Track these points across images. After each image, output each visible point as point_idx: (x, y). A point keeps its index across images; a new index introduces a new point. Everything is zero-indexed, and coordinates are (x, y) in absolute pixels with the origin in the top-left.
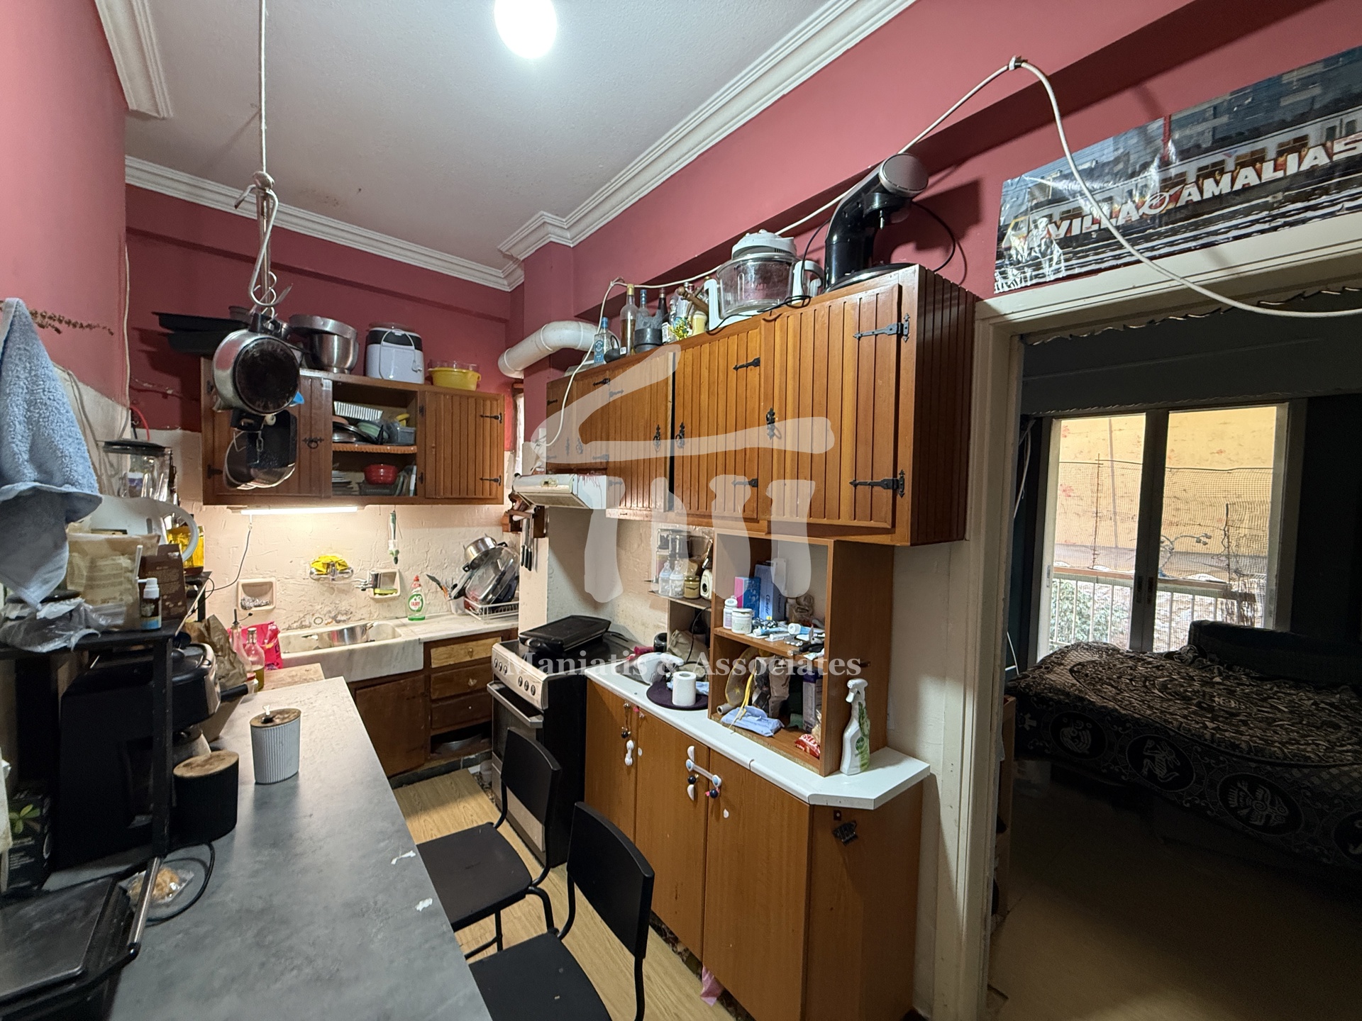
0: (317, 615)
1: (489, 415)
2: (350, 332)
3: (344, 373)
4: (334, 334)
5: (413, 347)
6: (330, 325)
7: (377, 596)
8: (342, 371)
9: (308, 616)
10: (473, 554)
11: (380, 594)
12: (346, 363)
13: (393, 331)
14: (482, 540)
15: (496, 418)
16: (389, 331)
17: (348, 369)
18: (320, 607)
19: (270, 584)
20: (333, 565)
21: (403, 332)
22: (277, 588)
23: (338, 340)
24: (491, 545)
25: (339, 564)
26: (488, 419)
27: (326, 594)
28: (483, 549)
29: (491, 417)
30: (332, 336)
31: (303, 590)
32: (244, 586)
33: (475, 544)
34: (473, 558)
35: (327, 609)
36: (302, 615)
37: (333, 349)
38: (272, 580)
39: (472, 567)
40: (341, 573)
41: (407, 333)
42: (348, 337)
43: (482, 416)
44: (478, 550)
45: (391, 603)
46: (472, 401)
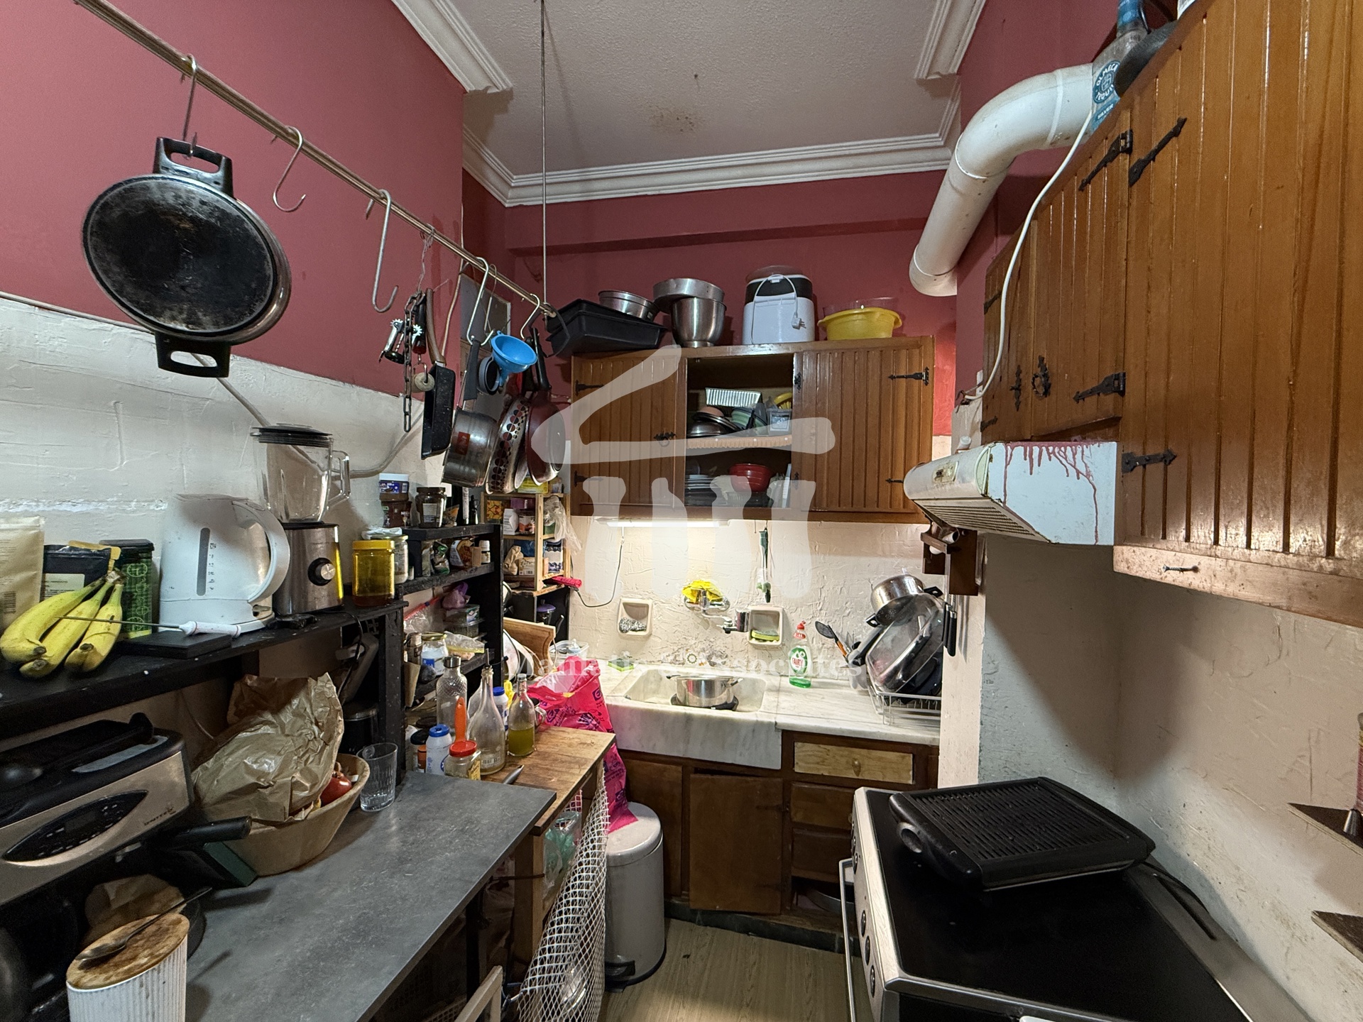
0: (691, 652)
1: (903, 373)
2: (712, 291)
3: (706, 345)
4: (693, 297)
5: (793, 294)
6: (687, 286)
7: (753, 641)
8: (703, 342)
9: (681, 651)
10: (883, 600)
11: (757, 639)
12: (708, 333)
13: (769, 278)
14: (899, 581)
15: (918, 376)
16: (764, 280)
17: (711, 341)
18: (693, 642)
19: (647, 606)
20: (705, 594)
21: (782, 277)
22: (653, 613)
23: (699, 303)
24: (913, 590)
25: (711, 593)
26: (903, 380)
27: (701, 627)
28: (899, 595)
29: (907, 377)
30: (690, 300)
31: (678, 619)
32: (626, 605)
33: (887, 584)
34: (882, 605)
35: (700, 646)
36: (676, 649)
37: (693, 315)
38: (649, 602)
39: (882, 619)
40: (711, 604)
41: (787, 277)
42: (710, 297)
43: (892, 377)
44: (890, 595)
45: (772, 652)
46: (875, 355)
